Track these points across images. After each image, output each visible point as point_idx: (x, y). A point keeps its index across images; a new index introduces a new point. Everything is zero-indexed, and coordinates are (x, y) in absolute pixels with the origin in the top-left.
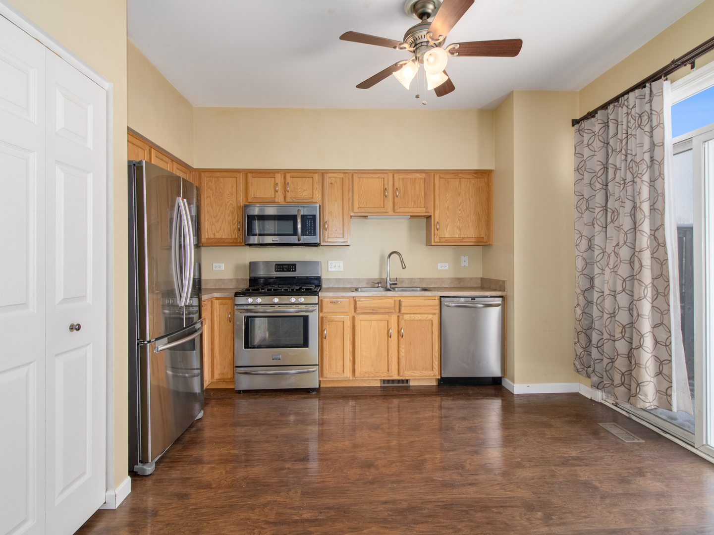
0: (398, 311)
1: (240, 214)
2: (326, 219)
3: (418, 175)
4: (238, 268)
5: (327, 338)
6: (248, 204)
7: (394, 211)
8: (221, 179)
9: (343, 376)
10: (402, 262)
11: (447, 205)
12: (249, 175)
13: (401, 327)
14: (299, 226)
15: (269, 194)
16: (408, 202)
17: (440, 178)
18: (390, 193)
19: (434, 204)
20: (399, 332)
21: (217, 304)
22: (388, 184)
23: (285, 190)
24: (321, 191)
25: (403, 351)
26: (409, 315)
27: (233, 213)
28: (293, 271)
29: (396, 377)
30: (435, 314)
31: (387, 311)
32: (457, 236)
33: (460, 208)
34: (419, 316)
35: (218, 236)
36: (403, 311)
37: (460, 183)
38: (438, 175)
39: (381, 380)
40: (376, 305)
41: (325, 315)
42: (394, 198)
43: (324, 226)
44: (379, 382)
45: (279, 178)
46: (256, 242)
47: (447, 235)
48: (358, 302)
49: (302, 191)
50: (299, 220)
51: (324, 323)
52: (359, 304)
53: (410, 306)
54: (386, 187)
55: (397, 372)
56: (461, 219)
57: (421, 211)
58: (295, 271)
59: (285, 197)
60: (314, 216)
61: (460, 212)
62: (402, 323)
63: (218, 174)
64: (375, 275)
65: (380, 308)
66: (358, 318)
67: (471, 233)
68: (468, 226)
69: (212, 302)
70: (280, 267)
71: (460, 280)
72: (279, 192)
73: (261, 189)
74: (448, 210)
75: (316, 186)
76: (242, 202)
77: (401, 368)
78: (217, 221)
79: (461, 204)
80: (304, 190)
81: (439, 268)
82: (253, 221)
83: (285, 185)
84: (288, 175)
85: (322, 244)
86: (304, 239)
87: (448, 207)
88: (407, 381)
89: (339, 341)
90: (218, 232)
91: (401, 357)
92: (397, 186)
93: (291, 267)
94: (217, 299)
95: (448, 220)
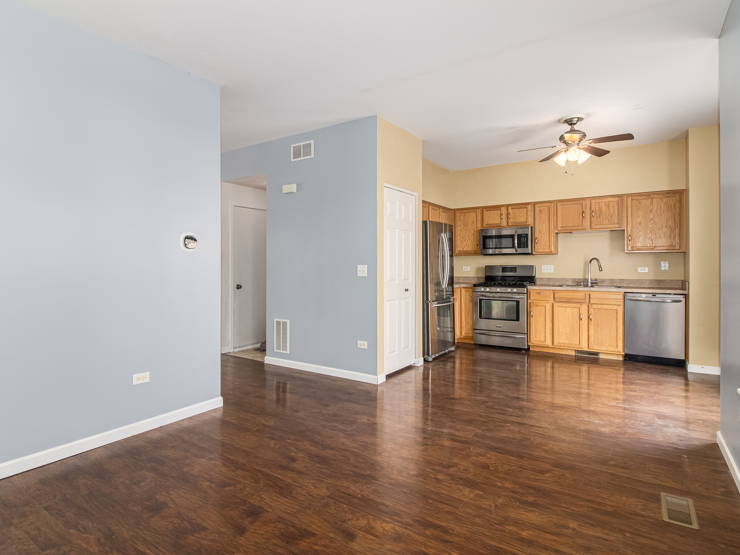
0: (588, 302)
1: (478, 236)
2: (536, 236)
3: (611, 199)
4: (478, 269)
5: (533, 317)
6: (483, 228)
7: (591, 227)
8: (467, 214)
9: (544, 344)
10: (600, 266)
11: (639, 221)
12: (484, 210)
13: (590, 313)
14: (516, 241)
15: (497, 221)
16: (603, 220)
17: (632, 200)
18: (588, 215)
19: (627, 221)
20: (589, 317)
21: (463, 290)
22: (586, 208)
23: (508, 218)
24: (533, 218)
25: (592, 330)
26: (597, 305)
27: (474, 235)
28: (514, 272)
29: (586, 349)
30: (620, 305)
31: (579, 301)
32: (649, 246)
33: (651, 223)
34: (605, 306)
35: (465, 249)
36: (592, 301)
37: (652, 203)
38: (630, 198)
39: (575, 350)
40: (570, 297)
41: (532, 301)
42: (591, 218)
43: (535, 241)
44: (574, 352)
45: (504, 210)
46: (491, 253)
47: (639, 245)
48: (556, 294)
49: (520, 217)
50: (516, 238)
51: (531, 307)
52: (556, 295)
53: (597, 299)
54: (584, 210)
55: (587, 346)
56: (653, 232)
57: (615, 227)
58: (516, 272)
59: (508, 223)
60: (527, 235)
61: (651, 226)
62: (591, 311)
63: (465, 211)
64: (580, 276)
65: (573, 299)
66: (556, 305)
67: (662, 243)
68: (660, 237)
69: (461, 289)
70: (504, 269)
71: (659, 282)
72: (503, 219)
73: (492, 219)
74: (640, 225)
75: (529, 213)
76: (480, 227)
77: (590, 343)
78: (465, 240)
79: (652, 219)
80: (521, 217)
81: (639, 271)
82: (486, 240)
83: (508, 214)
84: (510, 208)
85: (534, 253)
86: (520, 250)
87: (640, 223)
88: (597, 354)
89: (542, 320)
90: (465, 247)
91: (590, 335)
92: (593, 208)
93: (513, 269)
94: (464, 288)
95: (640, 233)
